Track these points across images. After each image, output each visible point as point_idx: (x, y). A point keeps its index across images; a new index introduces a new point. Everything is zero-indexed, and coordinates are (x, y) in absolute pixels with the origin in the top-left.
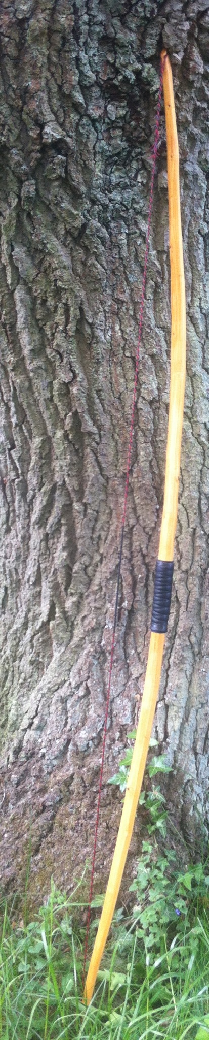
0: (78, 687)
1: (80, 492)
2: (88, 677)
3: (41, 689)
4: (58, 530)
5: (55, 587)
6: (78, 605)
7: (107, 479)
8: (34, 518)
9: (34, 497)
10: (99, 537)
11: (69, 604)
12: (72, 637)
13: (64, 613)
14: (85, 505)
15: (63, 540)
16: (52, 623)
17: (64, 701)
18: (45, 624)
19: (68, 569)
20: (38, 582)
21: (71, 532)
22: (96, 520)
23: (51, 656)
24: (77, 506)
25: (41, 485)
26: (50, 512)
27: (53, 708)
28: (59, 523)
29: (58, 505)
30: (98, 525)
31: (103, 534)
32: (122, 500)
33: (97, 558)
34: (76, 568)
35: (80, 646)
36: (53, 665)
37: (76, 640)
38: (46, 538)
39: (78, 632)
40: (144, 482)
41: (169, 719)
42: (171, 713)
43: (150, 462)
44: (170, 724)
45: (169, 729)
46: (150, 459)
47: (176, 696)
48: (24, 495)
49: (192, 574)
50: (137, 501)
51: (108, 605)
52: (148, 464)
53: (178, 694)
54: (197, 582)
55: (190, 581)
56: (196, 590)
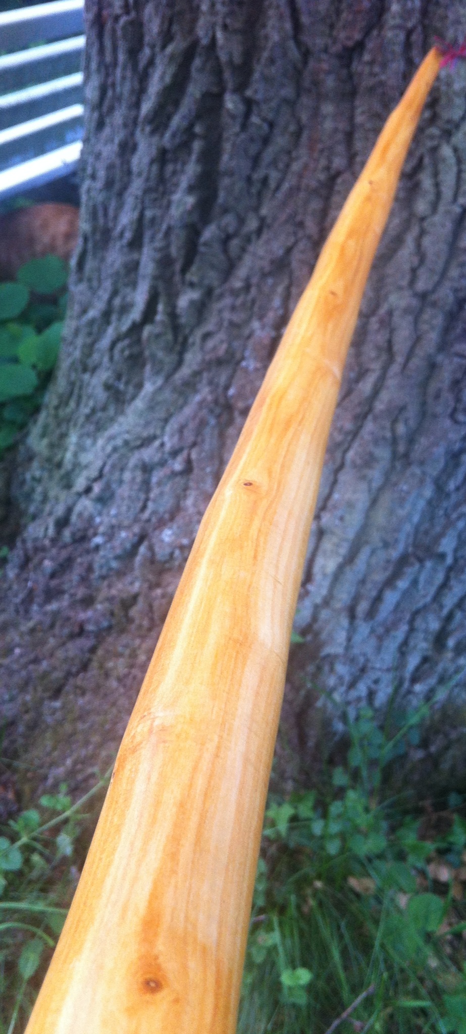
0: (175, 453)
1: (244, 72)
2: (194, 444)
3: (112, 438)
4: (185, 146)
5: (164, 262)
6: (201, 309)
7: (306, 54)
8: (146, 107)
9: (151, 63)
10: (265, 181)
11: (184, 301)
12: (180, 363)
13: (173, 315)
14: (249, 104)
15: (191, 169)
16: (147, 331)
17: (147, 469)
18: (136, 328)
19: (193, 232)
20: (136, 244)
21: (210, 156)
22: (266, 141)
23: (140, 386)
24: (231, 103)
25: (167, 37)
26: (177, 104)
27: (127, 476)
28: (189, 134)
29: (194, 91)
30: (269, 154)
31: (274, 175)
32: (328, 108)
33: (252, 224)
34: (209, 233)
35: (190, 385)
36: (139, 403)
37: (185, 371)
38: (162, 157)
39: (193, 359)
40: (383, 77)
41: (320, 553)
42: (327, 544)
43: (409, 33)
44: (320, 561)
45: (316, 569)
46: (410, 25)
47: (342, 519)
48: (134, 53)
49: (434, 304)
50: (359, 119)
51: (256, 324)
52: (402, 36)
53: (348, 517)
54: (439, 321)
55: (426, 316)
56: (433, 337)
